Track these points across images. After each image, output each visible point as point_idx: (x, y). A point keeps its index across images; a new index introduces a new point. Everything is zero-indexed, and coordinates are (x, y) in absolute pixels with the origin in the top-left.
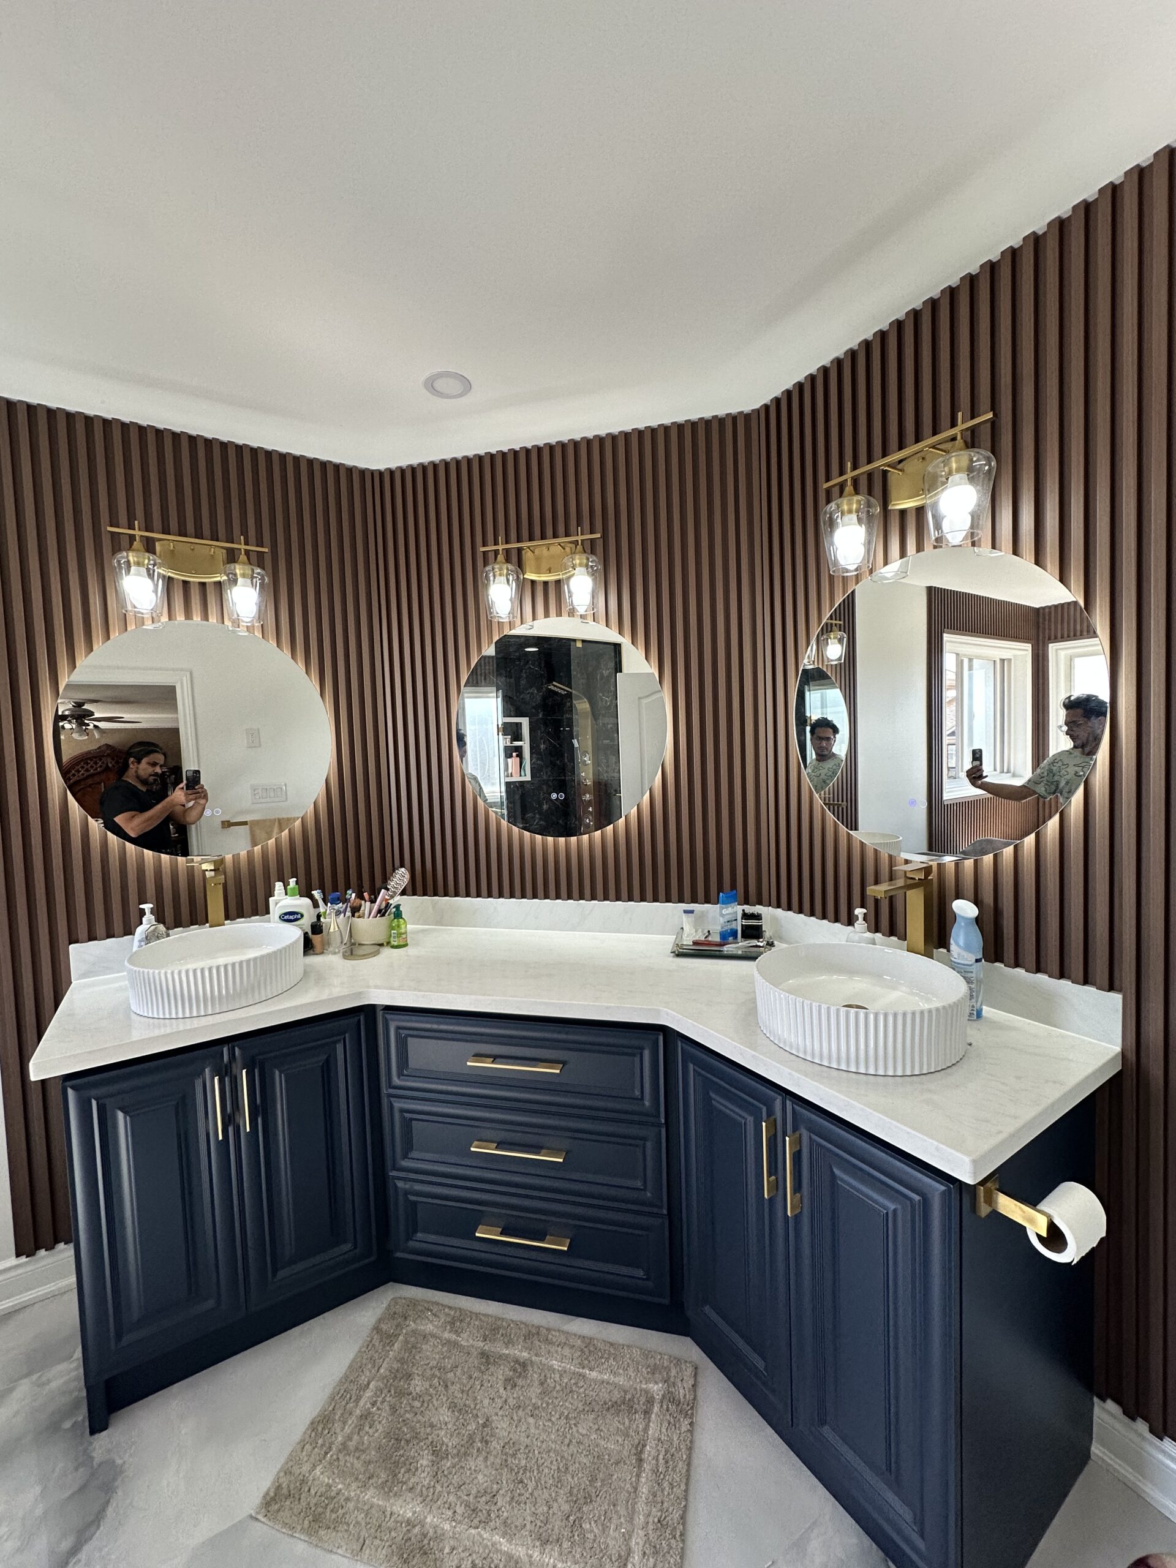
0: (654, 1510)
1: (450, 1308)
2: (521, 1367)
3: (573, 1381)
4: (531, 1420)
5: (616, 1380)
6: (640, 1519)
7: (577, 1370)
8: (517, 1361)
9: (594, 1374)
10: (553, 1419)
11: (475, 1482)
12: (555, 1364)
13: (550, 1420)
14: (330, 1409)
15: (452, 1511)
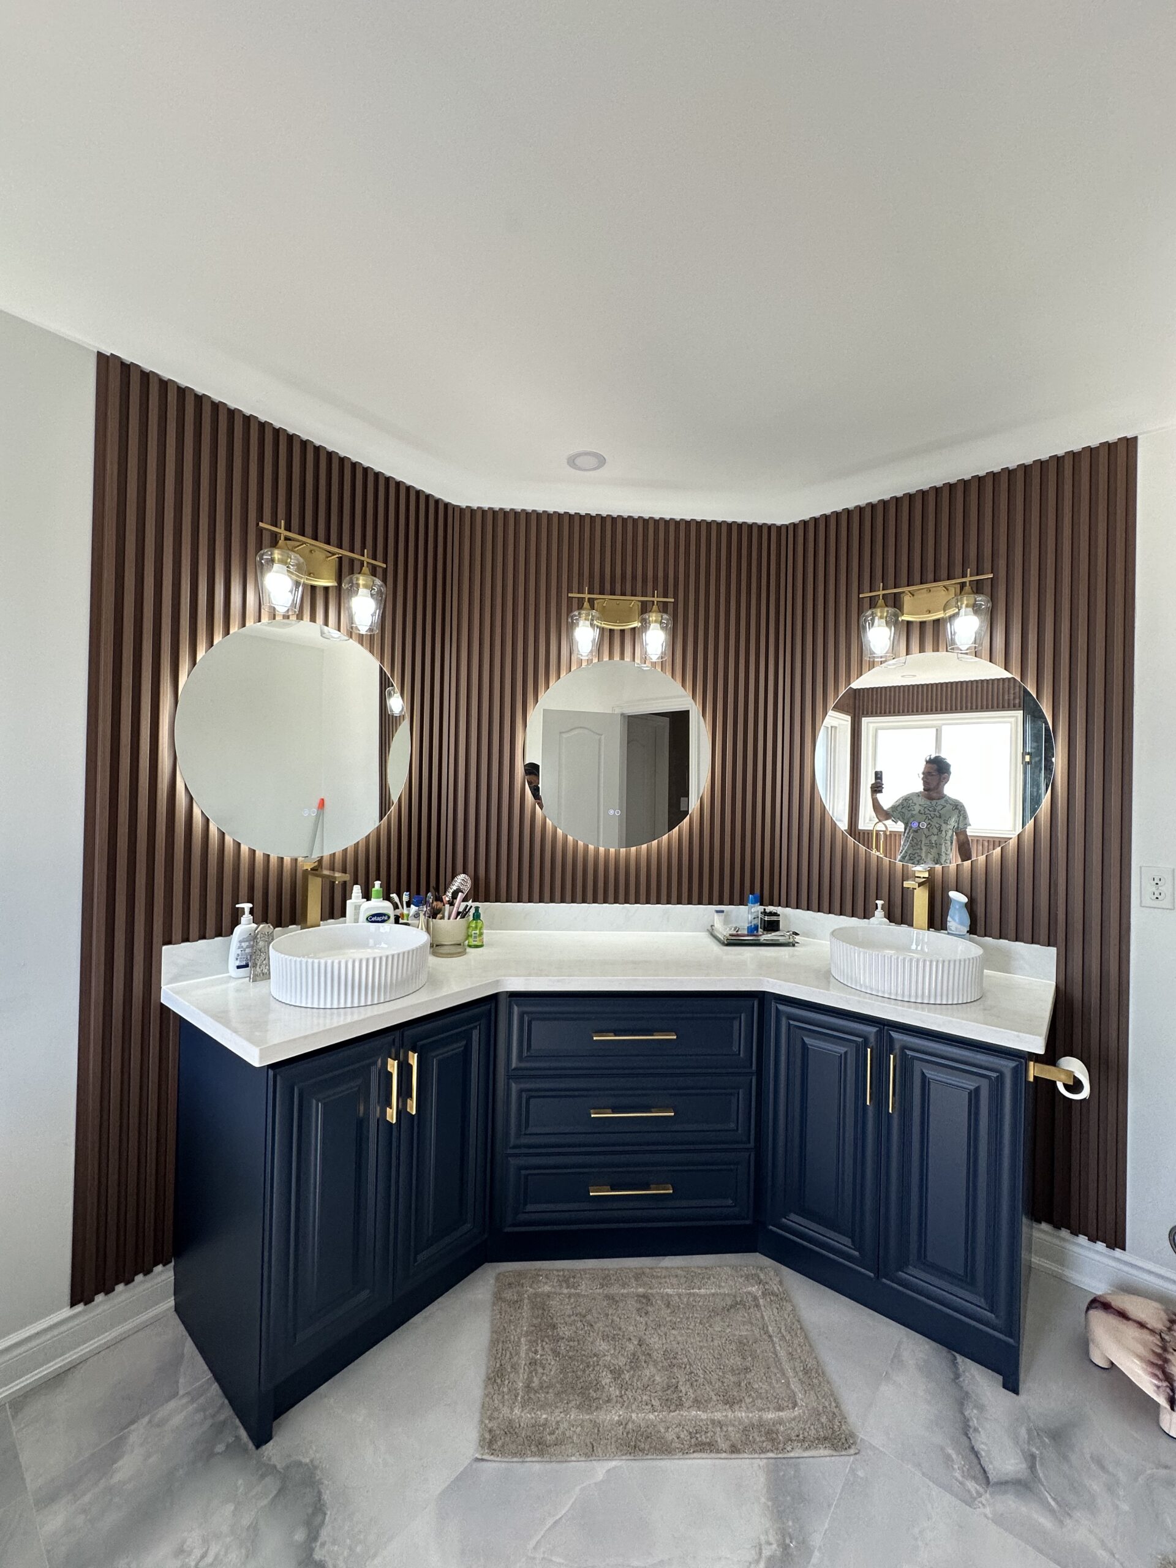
0: (796, 1363)
1: (557, 1271)
2: (646, 1298)
3: (691, 1299)
4: (674, 1332)
5: (722, 1291)
6: (790, 1373)
7: (688, 1291)
8: (638, 1296)
9: (703, 1291)
10: (691, 1327)
11: (656, 1382)
12: (670, 1291)
13: (688, 1328)
14: (498, 1365)
15: (650, 1406)
